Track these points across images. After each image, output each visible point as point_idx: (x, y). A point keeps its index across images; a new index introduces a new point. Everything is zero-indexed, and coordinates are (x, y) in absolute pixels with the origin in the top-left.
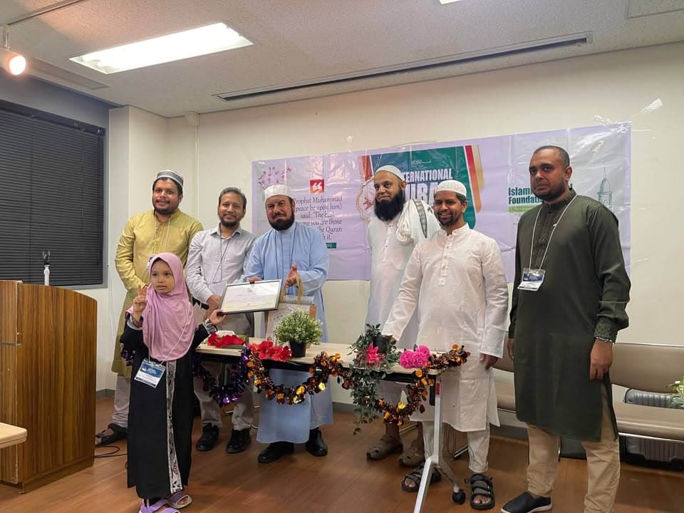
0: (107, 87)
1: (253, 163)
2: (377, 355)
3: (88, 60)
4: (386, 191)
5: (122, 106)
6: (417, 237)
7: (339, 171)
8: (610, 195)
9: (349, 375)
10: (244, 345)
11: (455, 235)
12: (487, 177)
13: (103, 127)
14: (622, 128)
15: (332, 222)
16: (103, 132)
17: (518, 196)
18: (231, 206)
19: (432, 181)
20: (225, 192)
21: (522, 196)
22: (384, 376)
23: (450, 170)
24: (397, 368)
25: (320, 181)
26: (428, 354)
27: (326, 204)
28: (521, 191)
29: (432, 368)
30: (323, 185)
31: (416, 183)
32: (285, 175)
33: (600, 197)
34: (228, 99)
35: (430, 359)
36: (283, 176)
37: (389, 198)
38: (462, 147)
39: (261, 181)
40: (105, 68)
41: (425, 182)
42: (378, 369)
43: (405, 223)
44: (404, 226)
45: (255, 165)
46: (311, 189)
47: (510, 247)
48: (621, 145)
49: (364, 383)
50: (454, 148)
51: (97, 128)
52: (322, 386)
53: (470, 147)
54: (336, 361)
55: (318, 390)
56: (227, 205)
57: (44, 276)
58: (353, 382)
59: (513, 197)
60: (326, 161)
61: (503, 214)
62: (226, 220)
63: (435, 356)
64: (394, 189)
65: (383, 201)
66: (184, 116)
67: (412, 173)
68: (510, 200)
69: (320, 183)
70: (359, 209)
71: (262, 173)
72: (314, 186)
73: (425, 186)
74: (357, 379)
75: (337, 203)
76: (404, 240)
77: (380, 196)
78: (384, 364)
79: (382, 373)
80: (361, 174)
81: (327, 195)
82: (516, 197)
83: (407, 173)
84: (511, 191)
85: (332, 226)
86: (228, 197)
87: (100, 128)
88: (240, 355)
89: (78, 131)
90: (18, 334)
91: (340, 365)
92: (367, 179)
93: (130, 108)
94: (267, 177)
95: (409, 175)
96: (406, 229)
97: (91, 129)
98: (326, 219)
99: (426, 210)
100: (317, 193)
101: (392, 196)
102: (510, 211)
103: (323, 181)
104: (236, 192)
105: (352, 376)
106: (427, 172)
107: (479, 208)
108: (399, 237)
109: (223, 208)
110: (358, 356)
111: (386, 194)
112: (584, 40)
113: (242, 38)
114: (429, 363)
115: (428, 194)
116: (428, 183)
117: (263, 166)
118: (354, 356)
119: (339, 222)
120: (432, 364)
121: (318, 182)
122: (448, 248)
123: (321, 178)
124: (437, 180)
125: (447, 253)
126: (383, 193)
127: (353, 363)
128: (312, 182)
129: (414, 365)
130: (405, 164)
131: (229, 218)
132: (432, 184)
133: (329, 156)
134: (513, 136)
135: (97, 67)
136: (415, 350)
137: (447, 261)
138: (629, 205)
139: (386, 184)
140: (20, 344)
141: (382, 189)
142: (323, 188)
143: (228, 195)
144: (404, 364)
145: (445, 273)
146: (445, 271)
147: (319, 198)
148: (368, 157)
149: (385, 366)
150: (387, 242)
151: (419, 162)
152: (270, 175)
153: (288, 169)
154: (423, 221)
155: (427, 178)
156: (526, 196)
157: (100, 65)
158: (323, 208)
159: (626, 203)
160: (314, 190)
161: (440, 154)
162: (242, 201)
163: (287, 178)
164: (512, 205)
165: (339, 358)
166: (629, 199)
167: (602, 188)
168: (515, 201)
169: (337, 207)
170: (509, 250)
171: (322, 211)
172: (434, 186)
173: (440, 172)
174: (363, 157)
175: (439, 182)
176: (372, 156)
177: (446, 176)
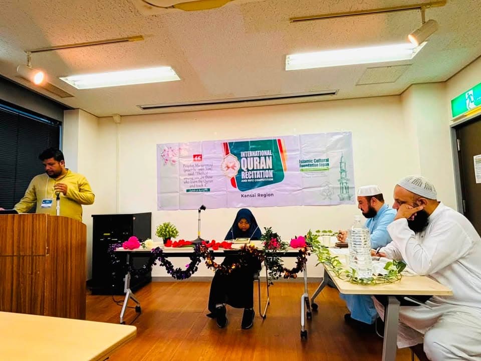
0: (73, 96)
1: (157, 145)
3: (70, 80)
5: (74, 109)
8: (345, 164)
15: (207, 177)
27: (204, 167)
28: (305, 162)
30: (201, 158)
32: (177, 152)
34: (145, 108)
38: (276, 140)
39: (162, 155)
41: (258, 157)
46: (194, 160)
47: (302, 188)
48: (347, 140)
51: (57, 121)
61: (297, 172)
66: (112, 117)
68: (300, 166)
71: (163, 151)
72: (196, 158)
73: (258, 158)
75: (210, 167)
78: (282, 247)
80: (223, 152)
81: (203, 163)
82: (303, 164)
83: (248, 152)
84: (301, 162)
85: (207, 180)
87: (59, 121)
90: (47, 248)
93: (80, 110)
94: (166, 153)
98: (203, 176)
100: (198, 162)
102: (301, 171)
103: (201, 155)
106: (258, 152)
107: (285, 170)
110: (266, 244)
112: (334, 93)
113: (176, 75)
115: (260, 163)
116: (260, 157)
117: (163, 147)
118: (264, 244)
119: (211, 177)
121: (198, 156)
123: (200, 154)
127: (263, 248)
128: (195, 156)
129: (299, 246)
134: (300, 136)
135: (74, 84)
136: (296, 238)
140: (49, 255)
147: (199, 164)
152: (168, 152)
153: (180, 149)
156: (307, 164)
158: (201, 170)
160: (196, 160)
164: (301, 168)
167: (341, 160)
168: (302, 166)
169: (210, 169)
170: (301, 190)
171: (201, 172)
172: (262, 158)
173: (265, 152)
174: (224, 144)
175: (265, 157)
176: (229, 143)
177: (268, 154)
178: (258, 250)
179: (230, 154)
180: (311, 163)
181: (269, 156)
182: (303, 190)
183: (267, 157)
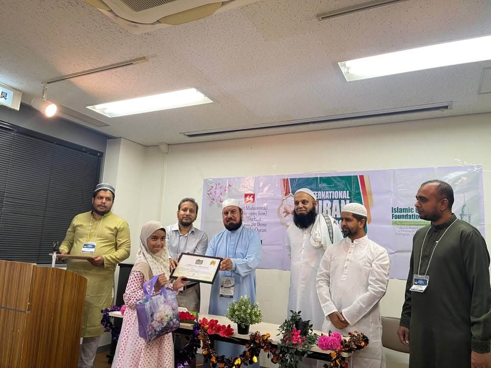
0: (108, 125)
1: (205, 180)
2: (299, 336)
3: (98, 108)
4: (304, 207)
5: (116, 138)
6: (326, 243)
7: (266, 189)
8: (470, 217)
9: (277, 352)
10: (195, 321)
11: (356, 243)
12: (375, 198)
13: (102, 151)
14: (476, 169)
15: (259, 224)
16: (102, 155)
17: (399, 214)
18: (188, 211)
19: (335, 199)
20: (184, 201)
21: (403, 214)
22: (306, 355)
23: (348, 192)
24: (316, 348)
25: (252, 194)
26: (340, 339)
27: (256, 211)
28: (401, 210)
29: (344, 351)
30: (254, 198)
31: (322, 200)
32: (227, 189)
33: (462, 218)
35: (342, 343)
36: (225, 190)
37: (305, 212)
38: (357, 176)
39: (209, 193)
40: (109, 114)
41: (329, 199)
42: (300, 348)
43: (317, 232)
44: (316, 234)
45: (206, 181)
46: (245, 200)
47: (394, 252)
48: (476, 181)
49: (289, 360)
50: (351, 176)
51: (98, 152)
52: (255, 359)
53: (363, 176)
54: (267, 339)
55: (251, 362)
56: (185, 210)
57: (52, 260)
58: (281, 358)
59: (395, 214)
60: (257, 180)
61: (388, 226)
62: (184, 221)
63: (345, 341)
64: (309, 206)
65: (301, 214)
66: (158, 145)
67: (320, 192)
68: (393, 216)
69: (252, 196)
70: (279, 216)
71: (211, 187)
72: (247, 198)
73: (329, 203)
74: (283, 356)
75: (263, 211)
76: (317, 245)
77: (299, 210)
78: (306, 344)
79: (303, 353)
80: (282, 191)
81: (256, 205)
82: (397, 214)
83: (316, 192)
84: (393, 210)
85: (259, 228)
86: (186, 204)
87: (100, 152)
88: (192, 329)
89: (85, 154)
90: (28, 304)
91: (270, 343)
92: (286, 195)
93: (122, 139)
94: (213, 190)
95: (317, 194)
96: (318, 237)
97: (94, 153)
98: (255, 222)
99: (332, 223)
100: (249, 203)
101: (308, 210)
102: (393, 224)
103: (254, 195)
104: (192, 201)
105: (280, 353)
106: (330, 192)
107: (369, 221)
108: (312, 241)
109: (182, 212)
110: (284, 337)
111: (304, 209)
112: (446, 107)
113: (206, 98)
114: (342, 346)
115: (331, 208)
116: (332, 200)
117: (211, 183)
118: (281, 336)
119: (265, 225)
120: (344, 348)
121: (250, 195)
122: (350, 253)
123: (252, 193)
124: (338, 199)
125: (349, 256)
126: (301, 208)
127: (280, 342)
128: (246, 195)
129: (329, 347)
130: (314, 186)
131: (186, 220)
132: (334, 201)
133: (259, 177)
134: (394, 171)
135: (104, 113)
136: (330, 335)
137: (348, 262)
138: (484, 225)
139: (304, 202)
140: (29, 312)
141: (301, 205)
142: (254, 200)
143: (186, 203)
144: (321, 346)
145: (346, 271)
146: (347, 270)
147: (251, 207)
148: (287, 179)
149: (306, 346)
150: (303, 245)
151: (325, 185)
152: (216, 189)
153: (229, 185)
154: (331, 231)
155: (330, 197)
156: (405, 214)
157: (106, 111)
158: (253, 214)
159: (482, 223)
160: (247, 200)
161: (340, 180)
162: (195, 207)
163: (228, 192)
164: (394, 219)
165: (269, 337)
166: (483, 220)
167: (463, 211)
168: (397, 217)
169: (264, 214)
170: (393, 253)
171: (252, 217)
172: (336, 203)
173: (340, 193)
174: (284, 180)
175: (340, 200)
176: (290, 179)
177: (345, 197)
178: (273, 343)
179: (291, 194)
180: (411, 214)
181: (345, 200)
182: (396, 254)
183: (343, 201)
